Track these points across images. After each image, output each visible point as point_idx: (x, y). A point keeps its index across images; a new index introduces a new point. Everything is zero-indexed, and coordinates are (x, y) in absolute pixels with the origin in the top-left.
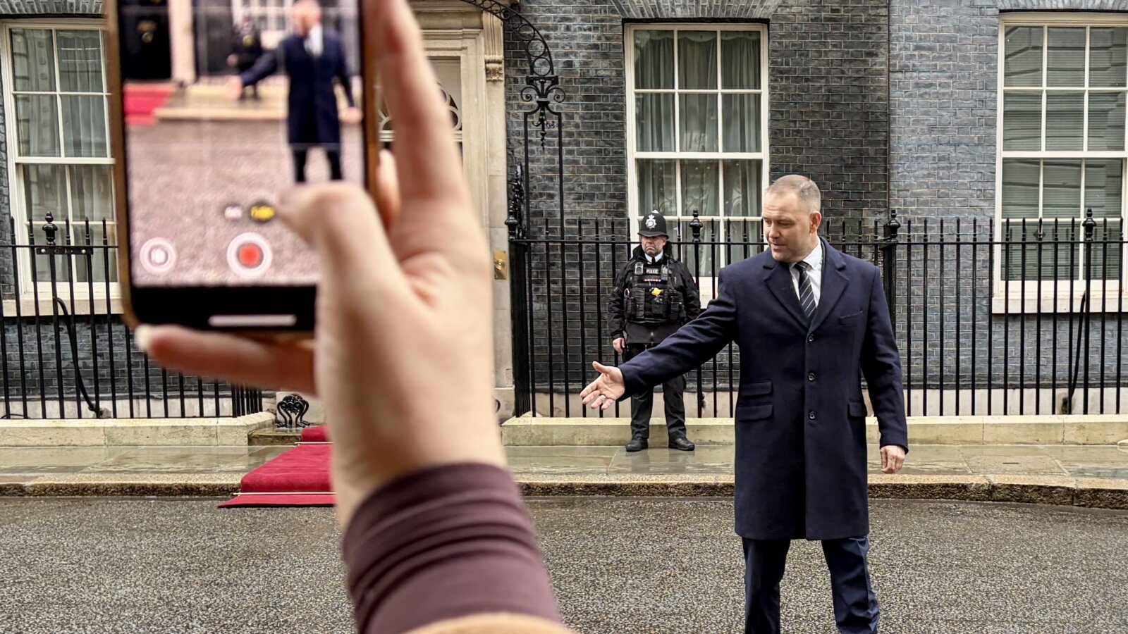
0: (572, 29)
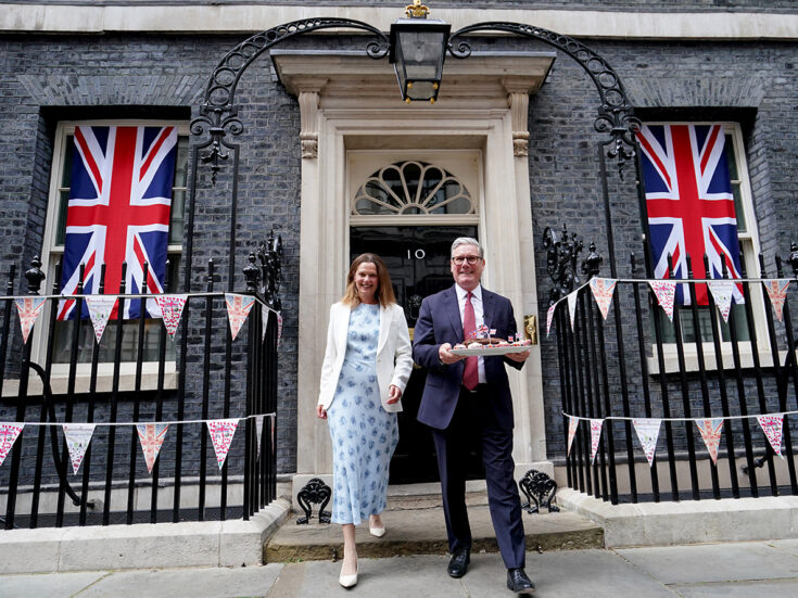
0: (585, 115)
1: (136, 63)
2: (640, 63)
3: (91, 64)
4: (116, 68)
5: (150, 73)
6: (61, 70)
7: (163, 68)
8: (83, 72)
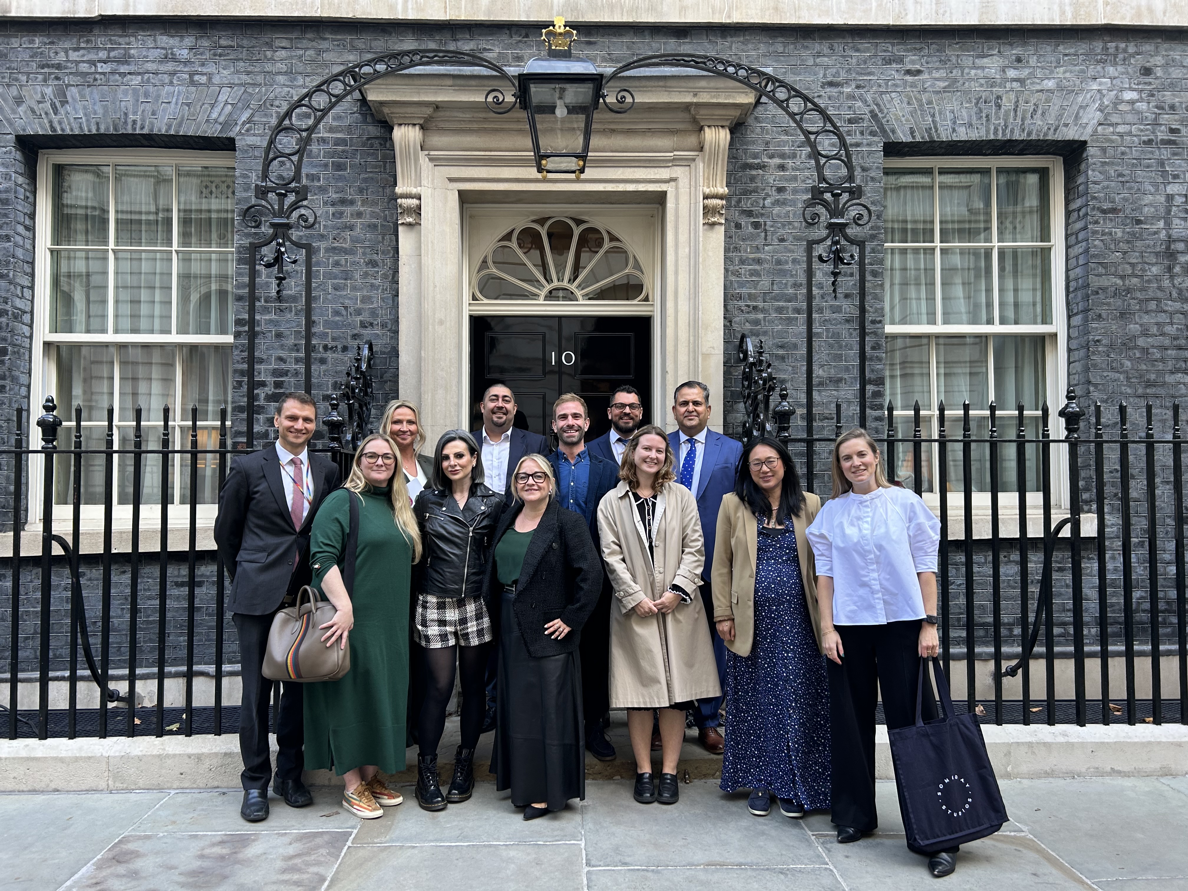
1: (151, 67)
2: (909, 67)
3: (84, 67)
4: (120, 74)
5: (171, 83)
6: (40, 77)
7: (191, 75)
8: (73, 80)
